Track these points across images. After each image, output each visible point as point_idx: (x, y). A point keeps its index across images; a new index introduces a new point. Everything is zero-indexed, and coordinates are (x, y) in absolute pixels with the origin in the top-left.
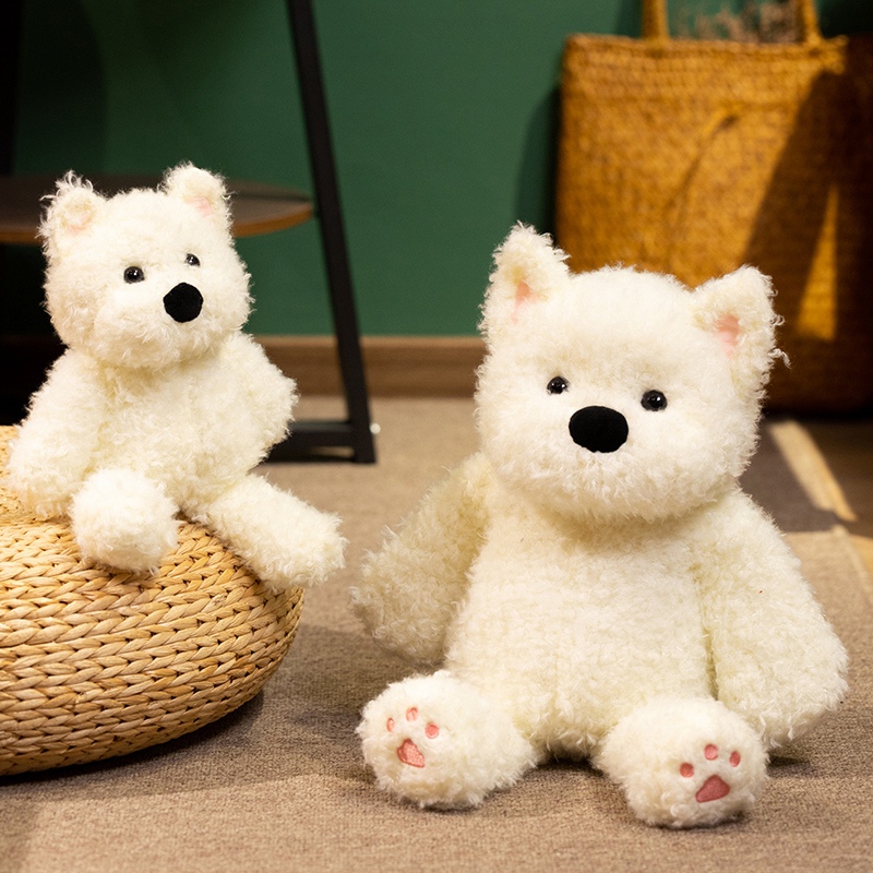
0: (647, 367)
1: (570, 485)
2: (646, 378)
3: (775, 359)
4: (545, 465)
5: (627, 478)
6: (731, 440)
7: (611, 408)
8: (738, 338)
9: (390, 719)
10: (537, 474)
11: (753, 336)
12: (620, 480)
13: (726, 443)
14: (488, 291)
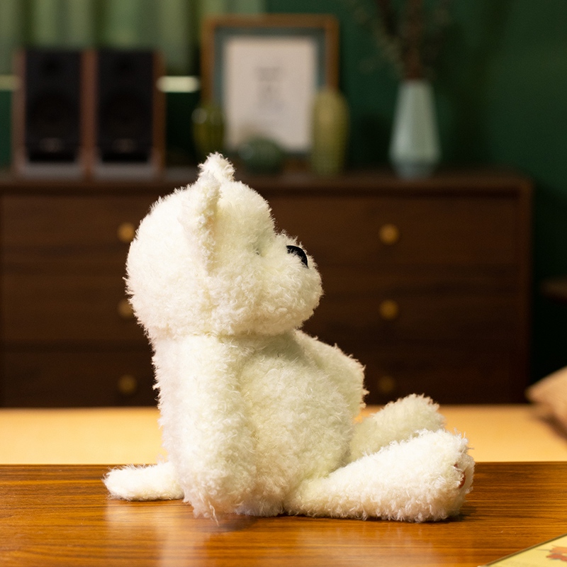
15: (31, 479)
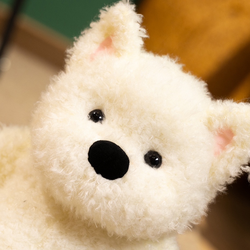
0: (160, 135)
1: (70, 187)
2: (156, 142)
3: (244, 172)
4: (63, 165)
5: (110, 203)
6: (189, 210)
7: (124, 150)
8: (228, 146)
10: (55, 169)
11: (238, 151)
12: (105, 201)
13: (185, 210)
14: (85, 31)
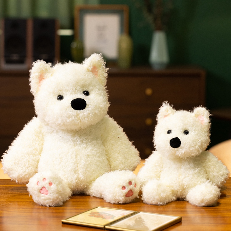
9: (38, 182)
10: (68, 121)
12: (89, 115)
15: (6, 184)
